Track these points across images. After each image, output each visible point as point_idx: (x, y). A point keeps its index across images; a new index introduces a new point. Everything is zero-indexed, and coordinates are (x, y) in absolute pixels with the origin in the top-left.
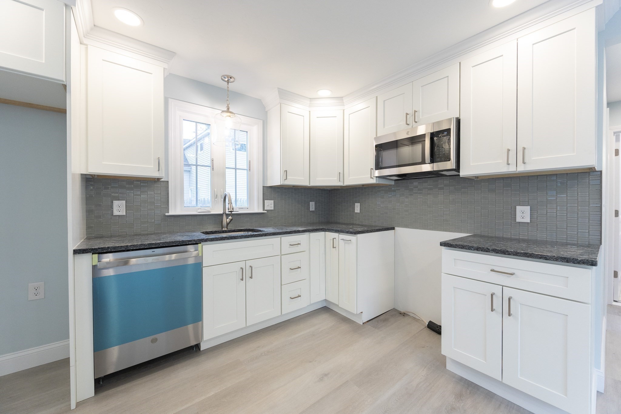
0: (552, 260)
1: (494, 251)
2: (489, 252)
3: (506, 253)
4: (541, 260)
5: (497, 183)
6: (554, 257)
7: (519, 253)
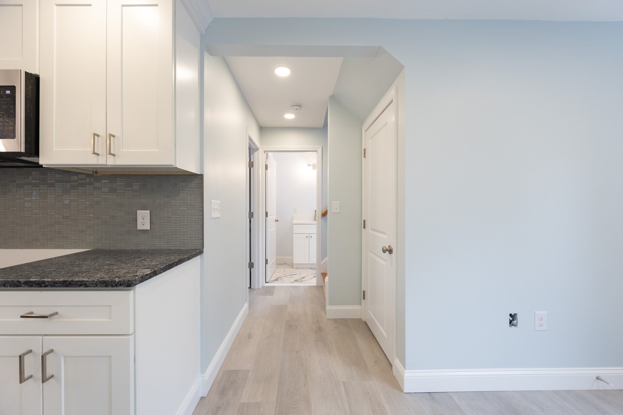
0: (92, 287)
1: (27, 285)
2: (21, 286)
3: (42, 285)
4: (81, 288)
5: (119, 181)
6: (94, 282)
7: (57, 282)
